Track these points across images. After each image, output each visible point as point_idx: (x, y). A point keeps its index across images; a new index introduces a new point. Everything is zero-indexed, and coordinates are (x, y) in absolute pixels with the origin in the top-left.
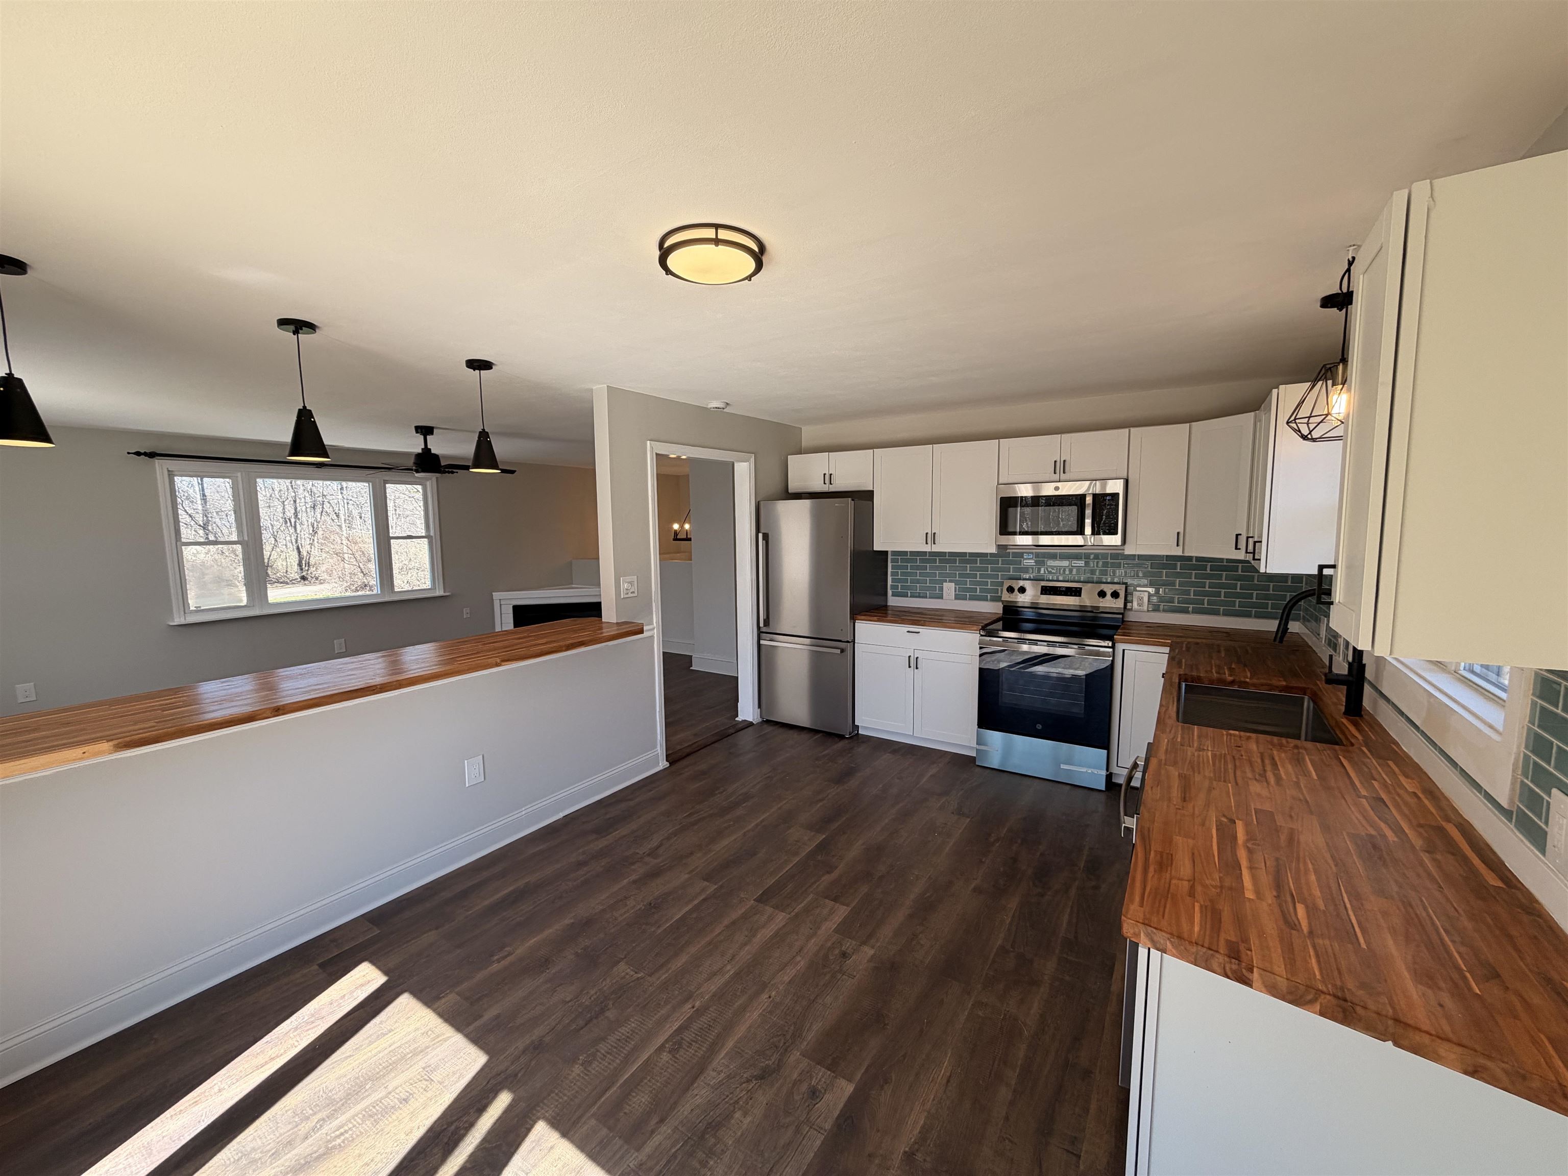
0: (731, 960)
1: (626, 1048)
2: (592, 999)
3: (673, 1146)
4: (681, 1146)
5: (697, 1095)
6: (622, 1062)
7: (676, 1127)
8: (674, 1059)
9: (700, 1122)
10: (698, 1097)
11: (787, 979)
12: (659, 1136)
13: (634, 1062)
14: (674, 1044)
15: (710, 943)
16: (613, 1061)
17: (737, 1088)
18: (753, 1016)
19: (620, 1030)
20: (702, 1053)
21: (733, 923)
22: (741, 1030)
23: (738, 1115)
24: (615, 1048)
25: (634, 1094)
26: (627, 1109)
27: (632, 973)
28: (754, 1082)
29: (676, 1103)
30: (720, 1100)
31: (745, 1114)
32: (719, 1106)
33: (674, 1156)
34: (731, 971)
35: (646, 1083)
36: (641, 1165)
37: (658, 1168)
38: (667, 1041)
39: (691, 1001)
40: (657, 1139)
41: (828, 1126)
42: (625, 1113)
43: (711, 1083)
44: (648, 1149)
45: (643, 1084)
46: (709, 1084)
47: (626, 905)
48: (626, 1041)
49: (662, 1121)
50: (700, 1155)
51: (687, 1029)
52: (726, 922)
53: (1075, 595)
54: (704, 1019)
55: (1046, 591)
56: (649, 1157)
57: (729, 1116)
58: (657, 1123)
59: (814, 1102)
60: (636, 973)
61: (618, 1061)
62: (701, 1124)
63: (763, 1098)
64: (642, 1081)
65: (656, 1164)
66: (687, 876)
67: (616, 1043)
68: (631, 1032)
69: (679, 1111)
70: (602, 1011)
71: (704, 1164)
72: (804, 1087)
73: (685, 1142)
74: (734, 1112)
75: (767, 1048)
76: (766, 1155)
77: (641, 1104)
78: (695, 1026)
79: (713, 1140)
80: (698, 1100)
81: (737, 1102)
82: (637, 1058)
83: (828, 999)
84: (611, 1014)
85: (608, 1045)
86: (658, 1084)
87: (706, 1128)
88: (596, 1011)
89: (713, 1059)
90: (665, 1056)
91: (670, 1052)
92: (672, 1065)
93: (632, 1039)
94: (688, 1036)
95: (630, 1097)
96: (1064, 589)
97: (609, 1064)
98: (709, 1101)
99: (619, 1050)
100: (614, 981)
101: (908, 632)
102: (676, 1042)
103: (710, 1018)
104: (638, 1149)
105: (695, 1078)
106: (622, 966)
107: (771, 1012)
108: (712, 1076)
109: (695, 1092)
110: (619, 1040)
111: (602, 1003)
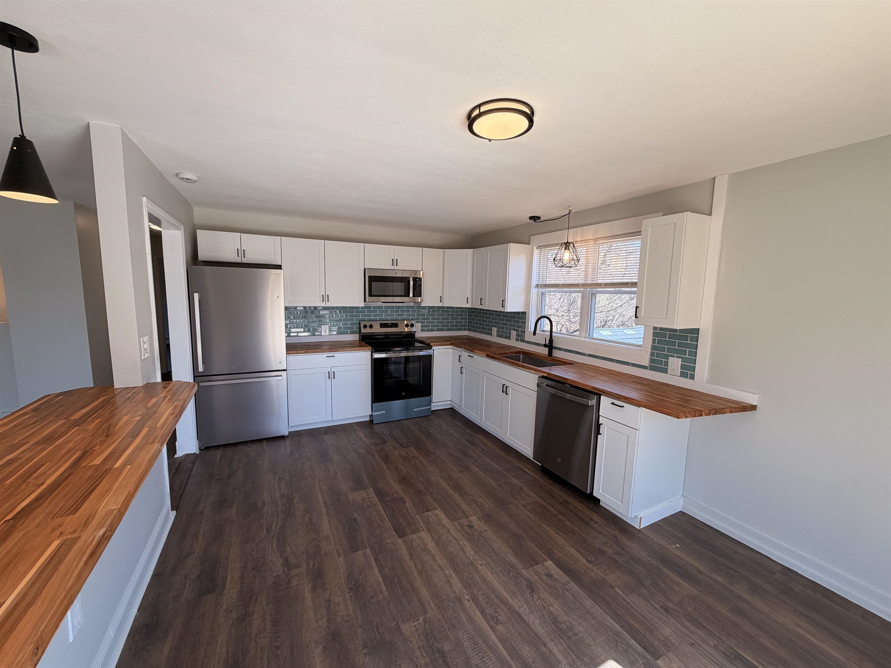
0: (442, 569)
1: (483, 646)
2: (425, 655)
3: (561, 644)
4: (563, 641)
5: (533, 622)
6: (493, 653)
7: (551, 639)
8: (503, 624)
9: (551, 627)
10: (535, 622)
11: (472, 553)
12: (554, 650)
13: (497, 647)
14: (493, 620)
15: (420, 573)
16: (490, 657)
17: (535, 602)
18: (491, 577)
19: (465, 646)
20: (505, 609)
21: (411, 555)
22: (498, 586)
23: (552, 609)
24: (479, 653)
25: (521, 653)
26: (530, 660)
27: (416, 623)
28: (534, 594)
29: (535, 634)
30: (540, 612)
31: (552, 606)
32: (544, 615)
33: (568, 646)
34: (450, 572)
35: (515, 644)
36: (570, 664)
37: (574, 657)
38: (488, 623)
39: (463, 600)
40: (556, 651)
41: (568, 579)
42: (533, 662)
43: (528, 612)
44: (561, 658)
45: (515, 646)
46: (528, 614)
47: (338, 604)
48: (477, 645)
49: (545, 645)
50: (570, 634)
51: (484, 609)
52: (407, 558)
53: (396, 327)
54: (481, 598)
55: (383, 326)
56: (566, 658)
57: (552, 613)
58: (546, 648)
59: (554, 577)
60: (418, 620)
61: (491, 655)
62: (552, 627)
63: (545, 595)
64: (513, 646)
65: (571, 656)
66: (341, 559)
67: (475, 652)
68: (471, 640)
69: (541, 634)
70: (441, 652)
71: (576, 634)
72: (545, 578)
73: (561, 638)
74: (549, 610)
75: (515, 580)
76: (577, 607)
77: (530, 651)
78: (484, 605)
79: (563, 625)
80: (537, 622)
81: (544, 606)
82: (495, 644)
83: (496, 545)
84: (447, 647)
85: (475, 657)
86: (519, 638)
87: (556, 625)
88: (439, 657)
89: (512, 605)
90: (500, 628)
91: (497, 624)
92: (508, 626)
93: (477, 642)
94: (489, 611)
95: (523, 656)
96: (390, 324)
97: (491, 661)
98: (539, 617)
99: (482, 652)
100: (417, 636)
101: (327, 357)
102: (491, 618)
103: (481, 596)
104: (560, 663)
105: (522, 619)
106: (405, 628)
107: (492, 569)
108: (523, 611)
109: (531, 621)
110: (474, 649)
111: (433, 650)
